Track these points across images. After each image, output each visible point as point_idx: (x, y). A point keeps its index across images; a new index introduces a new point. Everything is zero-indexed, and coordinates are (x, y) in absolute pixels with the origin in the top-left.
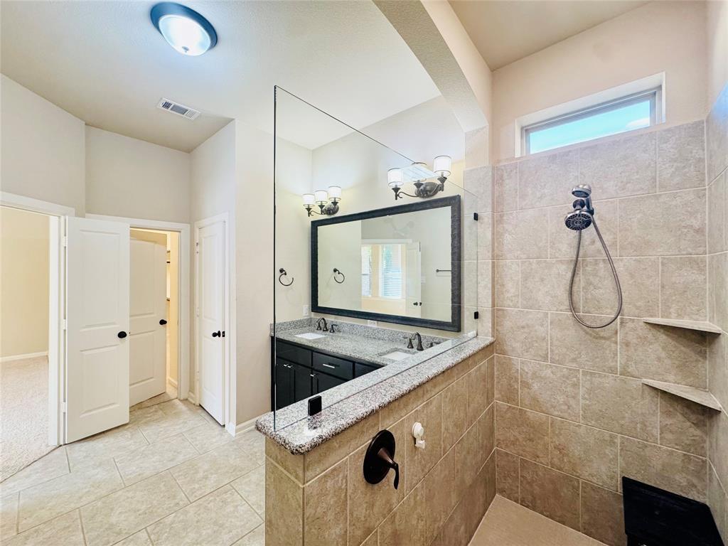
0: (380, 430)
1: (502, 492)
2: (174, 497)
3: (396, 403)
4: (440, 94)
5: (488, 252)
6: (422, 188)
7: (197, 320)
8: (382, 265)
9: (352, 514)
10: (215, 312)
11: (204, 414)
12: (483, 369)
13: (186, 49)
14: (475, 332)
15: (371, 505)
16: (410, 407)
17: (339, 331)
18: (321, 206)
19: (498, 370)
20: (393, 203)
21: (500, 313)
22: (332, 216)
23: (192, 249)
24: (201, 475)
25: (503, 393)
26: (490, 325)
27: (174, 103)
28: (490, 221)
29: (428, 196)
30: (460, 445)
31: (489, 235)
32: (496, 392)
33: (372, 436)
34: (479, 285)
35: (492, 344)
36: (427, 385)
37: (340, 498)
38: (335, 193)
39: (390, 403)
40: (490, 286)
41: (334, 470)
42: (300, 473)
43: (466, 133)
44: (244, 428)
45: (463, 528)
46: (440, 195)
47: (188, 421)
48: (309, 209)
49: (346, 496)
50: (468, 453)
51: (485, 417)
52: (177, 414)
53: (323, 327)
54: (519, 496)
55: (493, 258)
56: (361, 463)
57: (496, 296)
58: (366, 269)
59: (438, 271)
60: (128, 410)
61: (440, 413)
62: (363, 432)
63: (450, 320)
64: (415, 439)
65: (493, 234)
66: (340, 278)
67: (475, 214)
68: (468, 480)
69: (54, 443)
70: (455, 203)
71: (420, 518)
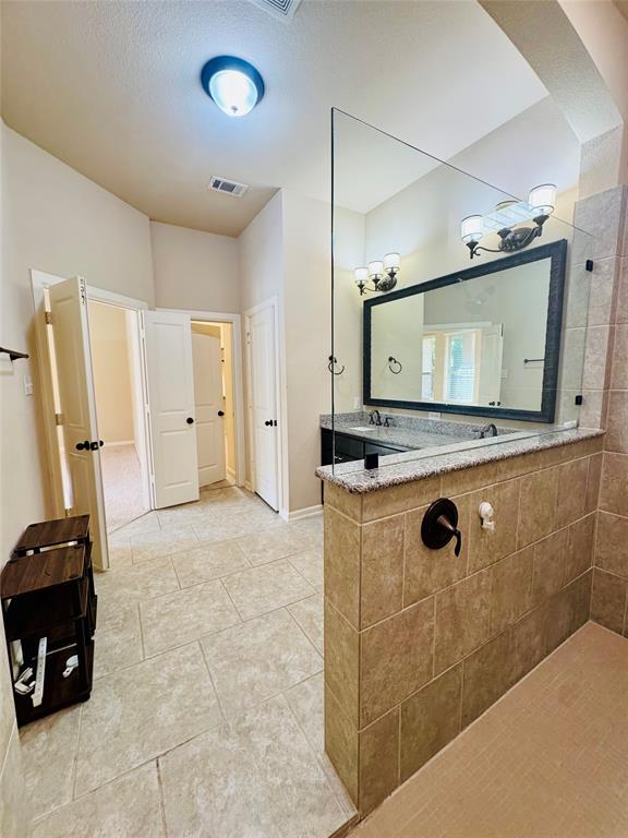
0: (441, 497)
1: (597, 619)
2: (240, 560)
3: (461, 474)
4: (548, 93)
5: (605, 313)
6: (509, 237)
7: (250, 410)
8: (448, 362)
9: (408, 570)
10: (268, 400)
11: (259, 500)
12: (583, 465)
13: (235, 109)
14: (575, 422)
15: (429, 570)
16: (478, 483)
17: (395, 426)
18: (376, 281)
19: (606, 472)
20: (465, 262)
21: (617, 397)
22: (389, 291)
23: (243, 341)
24: (260, 547)
25: (611, 501)
26: (599, 413)
27: (223, 180)
28: (613, 270)
29: (517, 249)
30: (540, 547)
31: (609, 289)
32: (600, 499)
33: (432, 500)
34: (587, 360)
35: (598, 437)
36: (500, 464)
37: (396, 549)
38: (393, 261)
39: (453, 470)
40: (603, 360)
41: (391, 520)
42: (358, 512)
43: (583, 146)
44: (296, 516)
45: (537, 639)
46: (537, 243)
47: (246, 505)
48: (361, 286)
49: (402, 550)
50: (552, 558)
51: (581, 527)
52: (237, 498)
53: (377, 421)
54: (624, 627)
55: (612, 322)
56: (419, 523)
57: (612, 375)
58: (427, 367)
59: (526, 361)
60: (198, 490)
61: (516, 501)
62: (421, 493)
63: (538, 408)
64: (482, 520)
65: (616, 288)
66: (396, 367)
67: (588, 261)
68: (549, 589)
69: (147, 508)
70: (558, 253)
71: (483, 604)
